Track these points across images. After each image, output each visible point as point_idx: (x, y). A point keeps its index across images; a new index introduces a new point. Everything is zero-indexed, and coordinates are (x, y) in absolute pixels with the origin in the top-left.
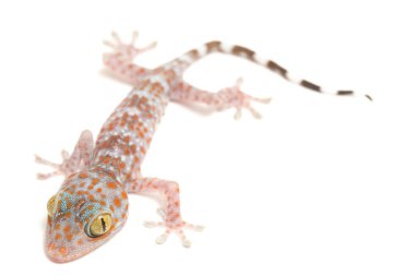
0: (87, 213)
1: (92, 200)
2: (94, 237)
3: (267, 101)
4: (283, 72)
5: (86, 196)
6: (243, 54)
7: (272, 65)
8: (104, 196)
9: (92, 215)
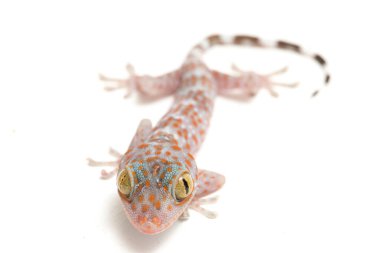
0: (168, 176)
1: (167, 163)
2: (180, 200)
3: (284, 70)
4: (296, 48)
5: (158, 161)
6: (247, 42)
7: (282, 45)
8: (175, 158)
9: (174, 176)
